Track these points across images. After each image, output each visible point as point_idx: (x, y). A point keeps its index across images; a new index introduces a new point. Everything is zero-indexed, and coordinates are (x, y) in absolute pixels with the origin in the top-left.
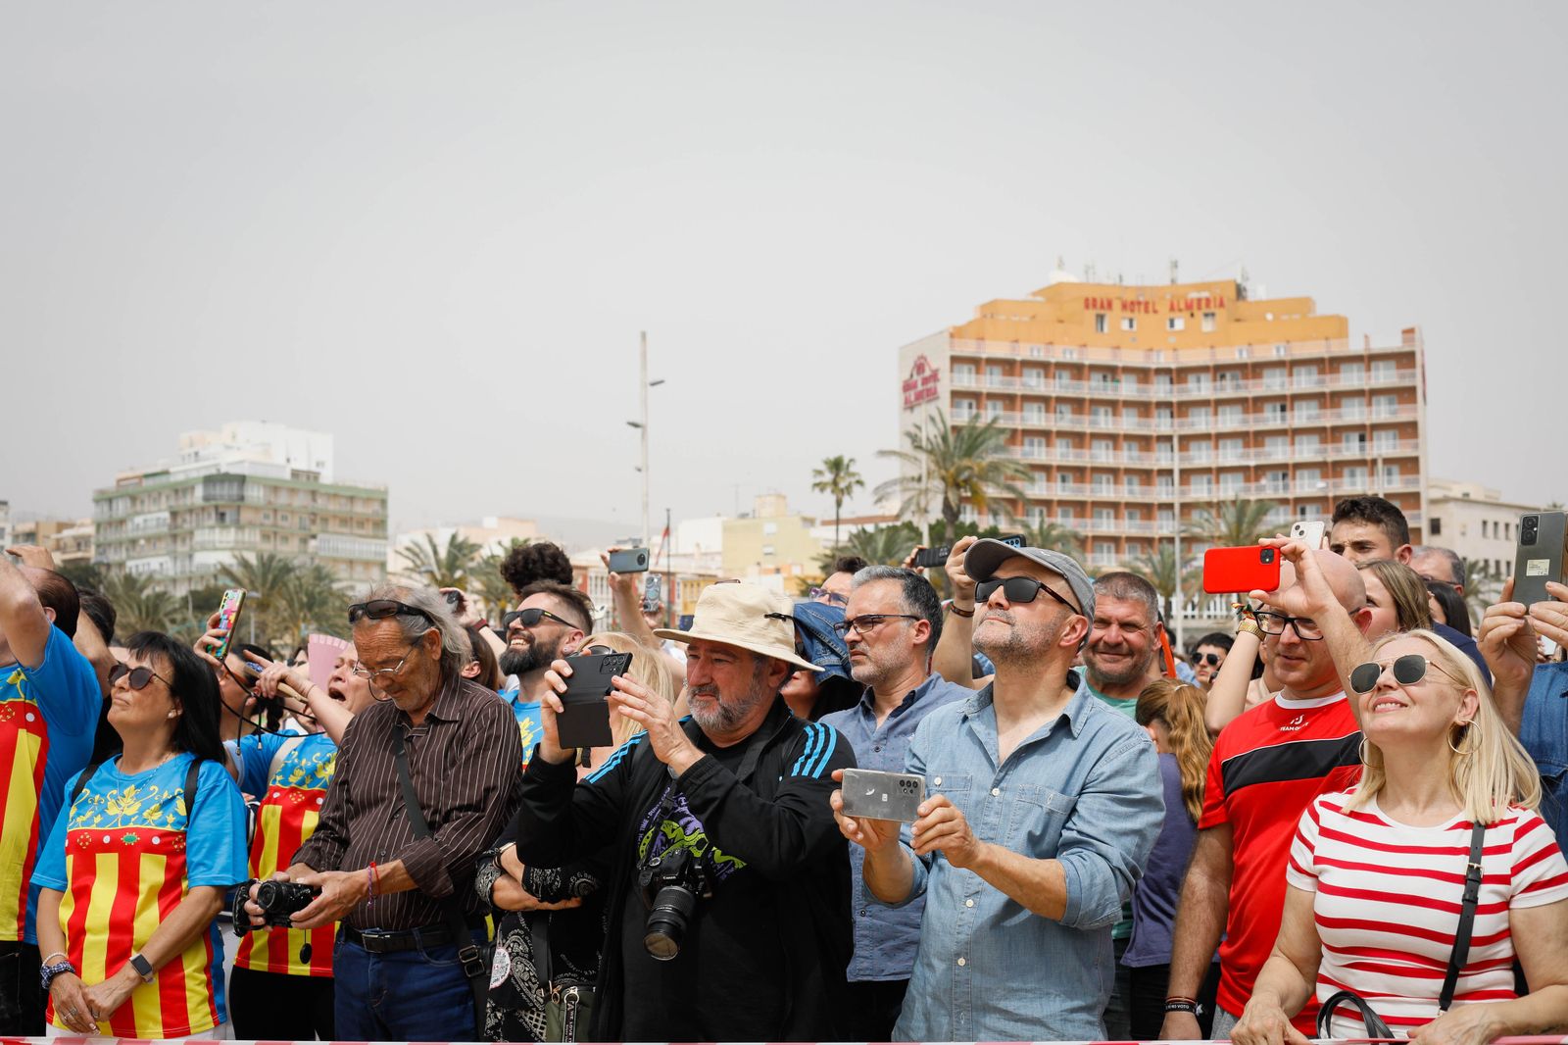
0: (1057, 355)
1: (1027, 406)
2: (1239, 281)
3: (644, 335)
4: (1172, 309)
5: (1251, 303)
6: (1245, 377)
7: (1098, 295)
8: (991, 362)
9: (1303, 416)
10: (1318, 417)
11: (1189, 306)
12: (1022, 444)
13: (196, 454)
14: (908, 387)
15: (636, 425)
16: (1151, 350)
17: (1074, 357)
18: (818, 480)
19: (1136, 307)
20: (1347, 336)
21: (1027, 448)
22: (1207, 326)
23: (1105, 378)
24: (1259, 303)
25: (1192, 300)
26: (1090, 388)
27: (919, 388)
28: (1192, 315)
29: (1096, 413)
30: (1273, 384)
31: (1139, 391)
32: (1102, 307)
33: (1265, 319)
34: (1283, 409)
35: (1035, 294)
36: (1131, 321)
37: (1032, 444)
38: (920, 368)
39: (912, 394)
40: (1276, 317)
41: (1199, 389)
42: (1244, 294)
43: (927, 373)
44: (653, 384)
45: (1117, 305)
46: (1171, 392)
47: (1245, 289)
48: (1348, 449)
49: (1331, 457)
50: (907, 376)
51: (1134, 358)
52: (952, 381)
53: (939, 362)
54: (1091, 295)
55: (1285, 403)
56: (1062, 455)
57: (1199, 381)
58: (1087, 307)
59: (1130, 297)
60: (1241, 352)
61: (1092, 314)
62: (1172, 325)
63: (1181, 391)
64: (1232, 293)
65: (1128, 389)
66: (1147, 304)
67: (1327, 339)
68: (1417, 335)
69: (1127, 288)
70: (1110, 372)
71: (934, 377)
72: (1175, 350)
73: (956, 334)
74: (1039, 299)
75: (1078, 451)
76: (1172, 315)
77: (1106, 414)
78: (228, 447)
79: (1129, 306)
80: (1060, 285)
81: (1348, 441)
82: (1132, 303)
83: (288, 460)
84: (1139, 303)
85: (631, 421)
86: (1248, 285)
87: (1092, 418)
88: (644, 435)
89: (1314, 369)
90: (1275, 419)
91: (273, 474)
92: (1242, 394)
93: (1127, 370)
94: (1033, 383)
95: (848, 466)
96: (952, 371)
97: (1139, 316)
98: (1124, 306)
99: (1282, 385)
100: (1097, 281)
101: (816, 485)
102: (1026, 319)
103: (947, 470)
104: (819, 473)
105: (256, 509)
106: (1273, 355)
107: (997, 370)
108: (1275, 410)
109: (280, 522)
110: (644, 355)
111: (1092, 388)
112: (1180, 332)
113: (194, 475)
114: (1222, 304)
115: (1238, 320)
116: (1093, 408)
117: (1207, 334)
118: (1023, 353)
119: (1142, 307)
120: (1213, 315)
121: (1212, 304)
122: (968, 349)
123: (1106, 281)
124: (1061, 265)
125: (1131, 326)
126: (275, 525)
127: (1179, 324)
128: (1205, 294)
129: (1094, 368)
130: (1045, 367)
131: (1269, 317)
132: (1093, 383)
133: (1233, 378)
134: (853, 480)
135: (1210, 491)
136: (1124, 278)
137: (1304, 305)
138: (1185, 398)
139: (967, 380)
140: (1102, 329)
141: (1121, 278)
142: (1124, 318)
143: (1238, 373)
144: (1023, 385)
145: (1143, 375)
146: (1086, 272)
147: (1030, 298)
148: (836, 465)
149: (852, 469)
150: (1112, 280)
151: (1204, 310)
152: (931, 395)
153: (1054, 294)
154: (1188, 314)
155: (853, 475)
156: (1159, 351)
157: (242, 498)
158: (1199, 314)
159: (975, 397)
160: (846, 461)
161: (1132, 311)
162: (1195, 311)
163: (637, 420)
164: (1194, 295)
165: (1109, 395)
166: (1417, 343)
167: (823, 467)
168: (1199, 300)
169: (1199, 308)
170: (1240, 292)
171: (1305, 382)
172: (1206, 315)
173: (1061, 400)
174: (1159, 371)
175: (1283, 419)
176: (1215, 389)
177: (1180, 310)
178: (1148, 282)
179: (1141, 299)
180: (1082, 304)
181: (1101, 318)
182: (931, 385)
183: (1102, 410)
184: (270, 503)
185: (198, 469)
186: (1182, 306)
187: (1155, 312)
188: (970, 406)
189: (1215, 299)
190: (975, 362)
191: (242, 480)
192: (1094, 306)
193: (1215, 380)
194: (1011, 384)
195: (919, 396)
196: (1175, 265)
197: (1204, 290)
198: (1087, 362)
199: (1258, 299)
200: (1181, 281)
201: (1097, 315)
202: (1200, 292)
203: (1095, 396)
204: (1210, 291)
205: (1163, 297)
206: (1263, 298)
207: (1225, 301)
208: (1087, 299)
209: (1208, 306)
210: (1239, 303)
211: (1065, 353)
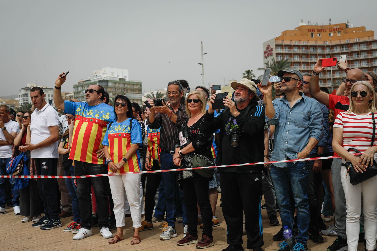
0: (302, 43)
1: (294, 56)
2: (346, 23)
3: (202, 42)
4: (330, 31)
5: (349, 29)
6: (348, 47)
7: (311, 28)
8: (286, 46)
9: (362, 56)
10: (367, 56)
11: (334, 30)
12: (294, 66)
13: (97, 75)
14: (265, 53)
15: (200, 64)
16: (325, 41)
17: (306, 44)
18: (244, 76)
20: (374, 36)
21: (295, 66)
22: (339, 35)
23: (314, 49)
24: (352, 28)
26: (310, 51)
27: (268, 53)
28: (335, 32)
29: (312, 57)
30: (356, 48)
31: (322, 51)
32: (313, 31)
33: (353, 32)
34: (358, 54)
35: (296, 29)
36: (320, 34)
37: (296, 65)
38: (268, 48)
39: (266, 54)
40: (355, 32)
41: (337, 51)
43: (270, 49)
44: (204, 54)
45: (316, 30)
46: (330, 51)
47: (348, 25)
48: (374, 64)
49: (370, 66)
50: (265, 50)
51: (321, 43)
52: (276, 51)
53: (273, 46)
55: (358, 53)
56: (303, 68)
57: (337, 48)
58: (309, 31)
59: (319, 28)
60: (347, 41)
61: (310, 33)
62: (330, 35)
63: (333, 51)
64: (345, 26)
65: (319, 51)
66: (324, 30)
67: (369, 37)
69: (319, 26)
70: (315, 47)
71: (272, 50)
72: (331, 41)
73: (277, 39)
74: (297, 30)
75: (307, 67)
76: (330, 32)
77: (314, 57)
78: (104, 74)
79: (319, 31)
80: (302, 26)
81: (374, 62)
82: (320, 30)
83: (118, 76)
84: (322, 30)
85: (199, 63)
86: (349, 24)
87: (311, 58)
88: (202, 66)
89: (366, 44)
90: (356, 57)
91: (115, 79)
92: (348, 51)
93: (319, 46)
94: (296, 51)
95: (251, 72)
96: (276, 48)
97: (322, 33)
98: (318, 31)
99: (358, 49)
100: (311, 25)
101: (244, 77)
102: (294, 35)
103: (275, 72)
104: (244, 74)
105: (111, 88)
106: (355, 41)
107: (287, 48)
108: (356, 55)
109: (117, 91)
110: (202, 47)
111: (311, 51)
112: (332, 36)
113: (96, 80)
114: (342, 29)
115: (346, 33)
116: (311, 56)
117: (339, 36)
118: (293, 43)
119: (322, 31)
120: (340, 32)
121: (340, 29)
122: (280, 43)
123: (313, 25)
124: (302, 21)
125: (320, 35)
126: (116, 92)
127: (332, 35)
129: (311, 46)
130: (299, 47)
131: (354, 32)
132: (311, 50)
133: (345, 47)
134: (252, 75)
135: (340, 75)
137: (363, 28)
138: (333, 53)
139: (280, 50)
140: (313, 37)
141: (317, 23)
142: (318, 34)
143: (347, 46)
144: (294, 51)
145: (323, 47)
146: (308, 23)
147: (295, 30)
148: (249, 72)
149: (252, 73)
150: (315, 24)
151: (338, 31)
152: (271, 54)
153: (300, 28)
154: (334, 32)
155: (252, 74)
156: (327, 41)
157: (108, 85)
158: (336, 32)
159: (282, 54)
160: (251, 71)
161: (320, 32)
162: (336, 31)
163: (201, 63)
164: (335, 27)
165: (315, 53)
167: (245, 73)
168: (337, 28)
169: (337, 31)
170: (347, 26)
171: (363, 48)
172: (338, 32)
173: (303, 54)
174: (327, 46)
175: (358, 57)
176: (341, 50)
177: (332, 31)
178: (324, 25)
179: (322, 29)
180: (307, 31)
181: (312, 34)
182: (271, 52)
183: (313, 57)
184: (114, 86)
185: (97, 79)
186: (332, 30)
187: (326, 32)
188: (281, 57)
189: (341, 28)
190: (282, 46)
191: (107, 81)
192: (311, 31)
193: (341, 48)
194: (290, 51)
195: (268, 55)
196: (330, 20)
197: (338, 26)
198: (309, 45)
199: (351, 27)
200: (332, 24)
201: (311, 33)
202: (337, 26)
203: (311, 53)
204: (339, 26)
205: (328, 28)
206: (353, 27)
207: (343, 28)
208: (309, 29)
209: (339, 30)
210: (347, 29)
211: (303, 43)
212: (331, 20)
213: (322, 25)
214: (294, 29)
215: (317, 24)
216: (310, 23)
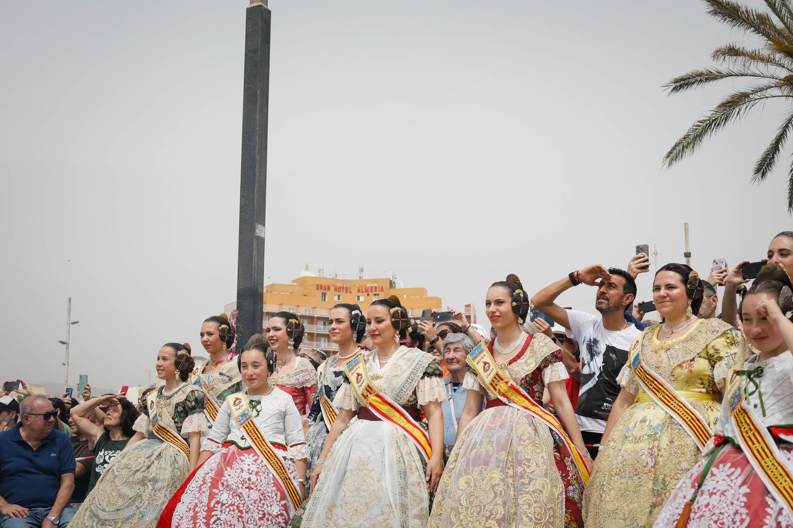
0: (301, 312)
2: (391, 279)
3: (70, 300)
4: (359, 291)
5: (396, 289)
7: (323, 283)
11: (367, 290)
15: (63, 343)
17: (310, 313)
19: (342, 290)
20: (441, 308)
25: (368, 287)
26: (317, 329)
28: (368, 294)
32: (325, 289)
33: (403, 298)
35: (293, 282)
36: (339, 296)
38: (234, 316)
40: (407, 297)
42: (394, 285)
44: (73, 323)
45: (332, 288)
47: (394, 283)
54: (319, 283)
58: (318, 289)
59: (339, 285)
61: (320, 292)
62: (359, 298)
64: (388, 285)
66: (347, 288)
67: (430, 308)
68: (472, 308)
69: (338, 280)
74: (296, 284)
76: (359, 294)
77: (325, 341)
79: (338, 289)
80: (305, 277)
82: (340, 288)
84: (343, 288)
85: (61, 340)
86: (396, 281)
88: (67, 348)
97: (343, 294)
98: (336, 289)
100: (324, 277)
102: (288, 294)
110: (70, 309)
111: (319, 328)
112: (362, 302)
114: (382, 290)
116: (318, 338)
119: (344, 290)
121: (378, 290)
123: (328, 277)
124: (307, 268)
125: (339, 299)
127: (362, 299)
128: (375, 285)
129: (319, 318)
131: (405, 297)
132: (319, 326)
136: (338, 275)
137: (422, 291)
140: (325, 300)
141: (336, 275)
142: (335, 295)
146: (319, 272)
147: (291, 284)
150: (332, 276)
151: (374, 293)
153: (302, 281)
154: (366, 294)
161: (340, 292)
162: (370, 293)
163: (64, 340)
164: (369, 285)
166: (472, 311)
168: (372, 287)
169: (372, 292)
170: (392, 284)
172: (375, 295)
177: (363, 292)
178: (348, 278)
179: (345, 286)
180: (315, 288)
181: (324, 295)
183: (323, 339)
186: (364, 290)
187: (351, 292)
189: (379, 287)
192: (321, 288)
197: (375, 283)
198: (316, 316)
199: (400, 288)
200: (364, 278)
201: (322, 293)
202: (372, 284)
203: (319, 332)
204: (377, 283)
205: (355, 286)
206: (403, 287)
207: (384, 288)
208: (318, 285)
209: (376, 290)
210: (391, 290)
211: (306, 311)
212: (362, 271)
213: (344, 279)
214: (290, 282)
215: (337, 277)
216: (323, 272)
